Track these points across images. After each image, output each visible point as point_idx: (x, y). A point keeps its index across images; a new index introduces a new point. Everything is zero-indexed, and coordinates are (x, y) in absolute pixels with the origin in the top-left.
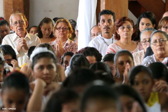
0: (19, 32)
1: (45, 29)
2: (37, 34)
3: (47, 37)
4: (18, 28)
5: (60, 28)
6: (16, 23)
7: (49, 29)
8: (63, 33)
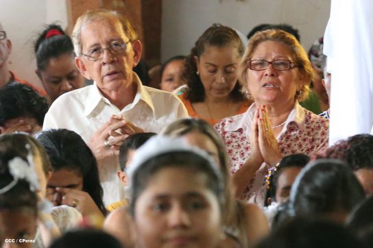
0: (108, 85)
1: (211, 68)
2: (185, 86)
3: (221, 96)
4: (106, 69)
5: (262, 63)
6: (97, 49)
7: (228, 69)
8: (274, 80)
